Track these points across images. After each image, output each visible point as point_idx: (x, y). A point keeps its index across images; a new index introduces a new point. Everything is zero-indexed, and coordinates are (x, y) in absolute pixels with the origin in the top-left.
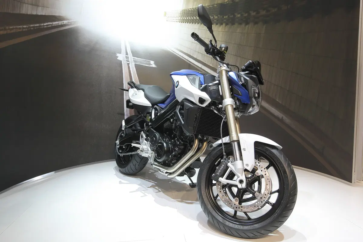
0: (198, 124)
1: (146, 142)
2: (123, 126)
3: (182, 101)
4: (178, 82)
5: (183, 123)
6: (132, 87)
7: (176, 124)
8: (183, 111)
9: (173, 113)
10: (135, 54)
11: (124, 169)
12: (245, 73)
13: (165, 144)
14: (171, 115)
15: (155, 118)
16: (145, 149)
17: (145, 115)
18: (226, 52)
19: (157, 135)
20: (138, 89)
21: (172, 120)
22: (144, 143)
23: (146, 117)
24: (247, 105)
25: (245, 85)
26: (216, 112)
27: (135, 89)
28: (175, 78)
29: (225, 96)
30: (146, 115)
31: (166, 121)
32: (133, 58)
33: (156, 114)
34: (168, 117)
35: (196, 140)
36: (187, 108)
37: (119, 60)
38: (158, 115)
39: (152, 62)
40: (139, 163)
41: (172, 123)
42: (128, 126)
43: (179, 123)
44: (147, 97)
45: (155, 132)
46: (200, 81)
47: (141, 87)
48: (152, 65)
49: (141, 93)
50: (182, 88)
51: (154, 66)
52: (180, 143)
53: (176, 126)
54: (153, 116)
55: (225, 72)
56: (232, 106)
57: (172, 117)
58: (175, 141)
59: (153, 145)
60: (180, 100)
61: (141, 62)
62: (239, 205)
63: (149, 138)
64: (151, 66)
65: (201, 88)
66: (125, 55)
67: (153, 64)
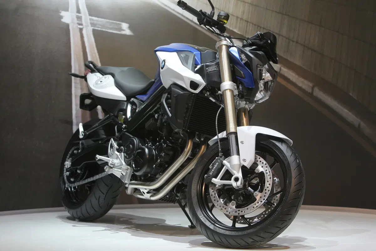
0: (190, 117)
1: (118, 154)
2: (81, 132)
3: (170, 88)
4: (164, 61)
5: (170, 115)
6: (93, 71)
7: (162, 120)
8: (170, 101)
9: (158, 106)
10: (93, 11)
11: (79, 210)
12: (251, 48)
13: (147, 150)
14: (156, 108)
15: (131, 116)
16: (116, 164)
17: (116, 114)
18: (226, 21)
19: (136, 141)
20: (103, 73)
21: (156, 116)
22: (115, 156)
23: (117, 117)
24: (252, 89)
25: (249, 64)
26: (214, 101)
27: (98, 74)
28: (161, 55)
29: (224, 79)
30: (118, 114)
31: (147, 119)
32: (90, 19)
33: (133, 111)
34: (151, 112)
35: (189, 140)
36: (175, 95)
37: (64, 23)
38: (137, 111)
39: (125, 26)
40: (105, 194)
41: (157, 120)
42: (89, 132)
43: (166, 117)
44: (118, 85)
45: (132, 136)
46: (195, 60)
47: (108, 71)
48: (124, 30)
49: (109, 79)
50: (169, 69)
51: (128, 32)
52: (167, 146)
53: (162, 124)
54: (129, 114)
55: (226, 48)
56: (232, 91)
57: (156, 112)
58: (161, 145)
59: (129, 156)
60: (167, 87)
61: (103, 26)
62: (236, 209)
63: (122, 147)
64: (123, 33)
65: (196, 70)
66: (75, 14)
67: (126, 29)
